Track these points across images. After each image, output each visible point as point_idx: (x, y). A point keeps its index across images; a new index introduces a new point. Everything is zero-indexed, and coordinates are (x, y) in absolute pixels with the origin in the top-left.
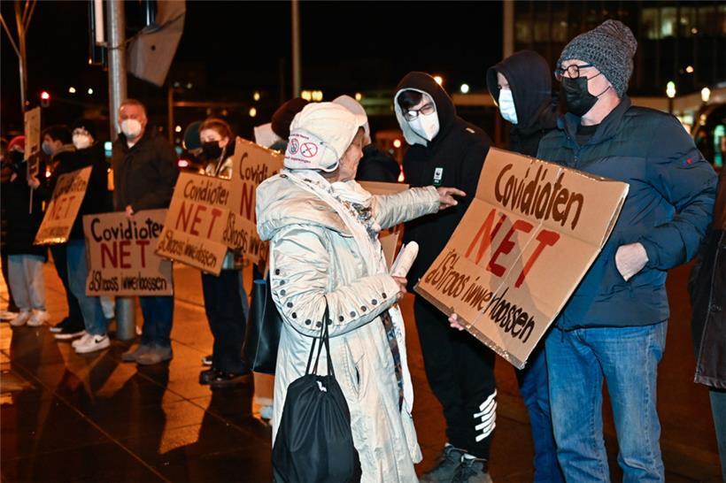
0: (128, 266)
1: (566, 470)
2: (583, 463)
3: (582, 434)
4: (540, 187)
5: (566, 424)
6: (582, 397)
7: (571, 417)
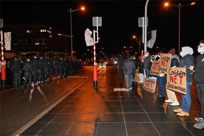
0: (149, 87)
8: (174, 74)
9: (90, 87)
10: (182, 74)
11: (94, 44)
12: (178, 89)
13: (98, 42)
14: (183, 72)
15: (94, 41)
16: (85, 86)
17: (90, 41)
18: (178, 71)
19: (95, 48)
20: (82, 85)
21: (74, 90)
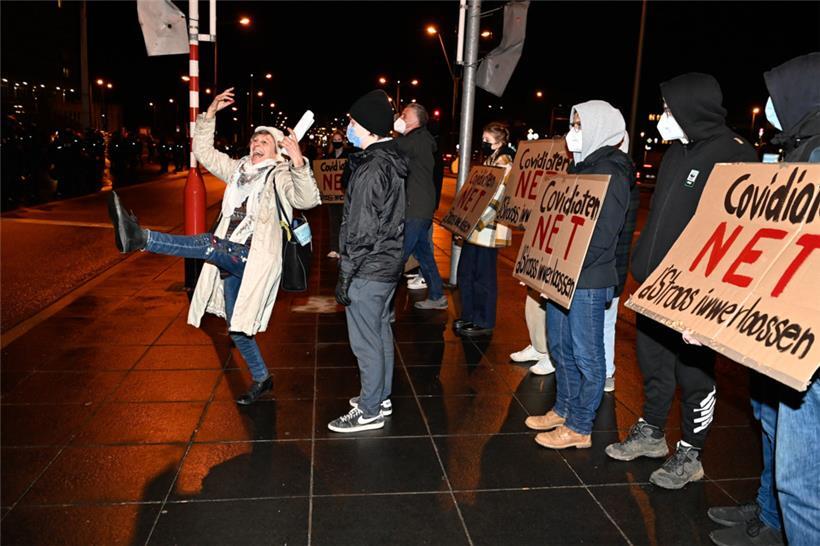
1: (784, 510)
2: (805, 510)
3: (808, 480)
4: (795, 190)
5: (789, 466)
6: (813, 442)
7: (797, 460)
8: (556, 208)
9: (167, 286)
10: (589, 205)
11: (191, 46)
12: (547, 282)
13: (213, 40)
14: (594, 198)
15: (194, 31)
16: (138, 280)
17: (170, 26)
18: (578, 193)
19: (194, 68)
20: (124, 274)
21: (69, 300)
